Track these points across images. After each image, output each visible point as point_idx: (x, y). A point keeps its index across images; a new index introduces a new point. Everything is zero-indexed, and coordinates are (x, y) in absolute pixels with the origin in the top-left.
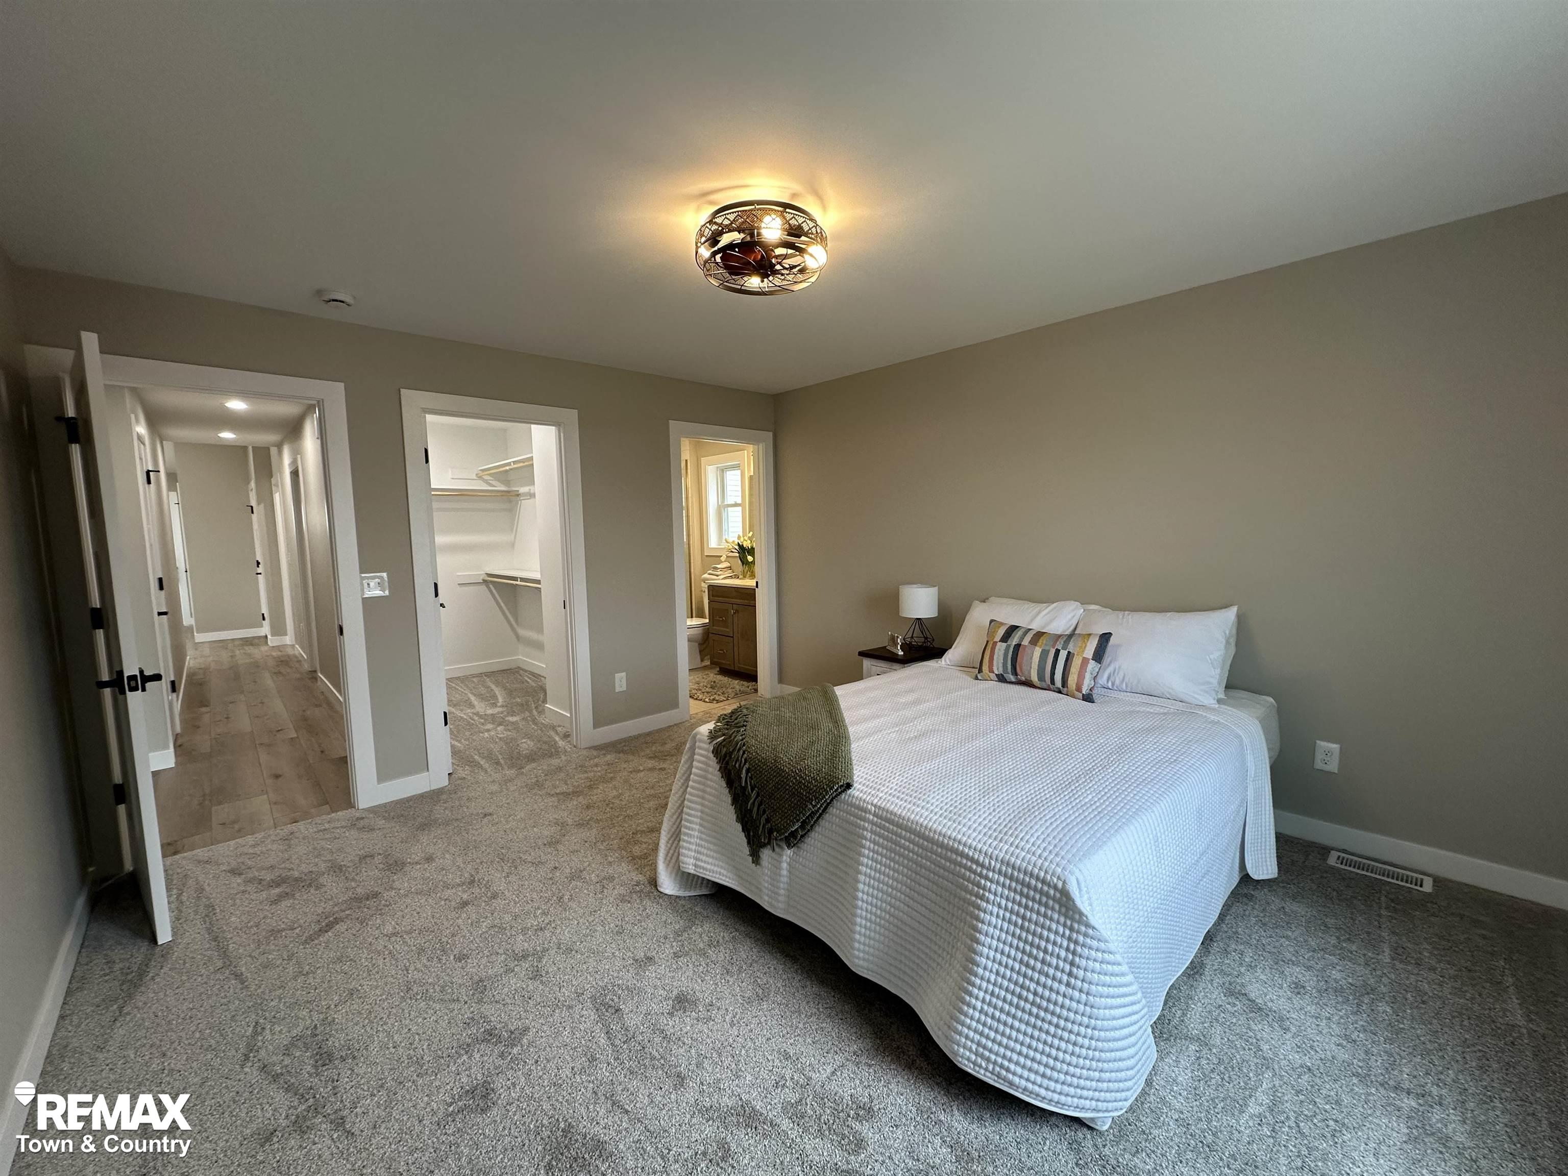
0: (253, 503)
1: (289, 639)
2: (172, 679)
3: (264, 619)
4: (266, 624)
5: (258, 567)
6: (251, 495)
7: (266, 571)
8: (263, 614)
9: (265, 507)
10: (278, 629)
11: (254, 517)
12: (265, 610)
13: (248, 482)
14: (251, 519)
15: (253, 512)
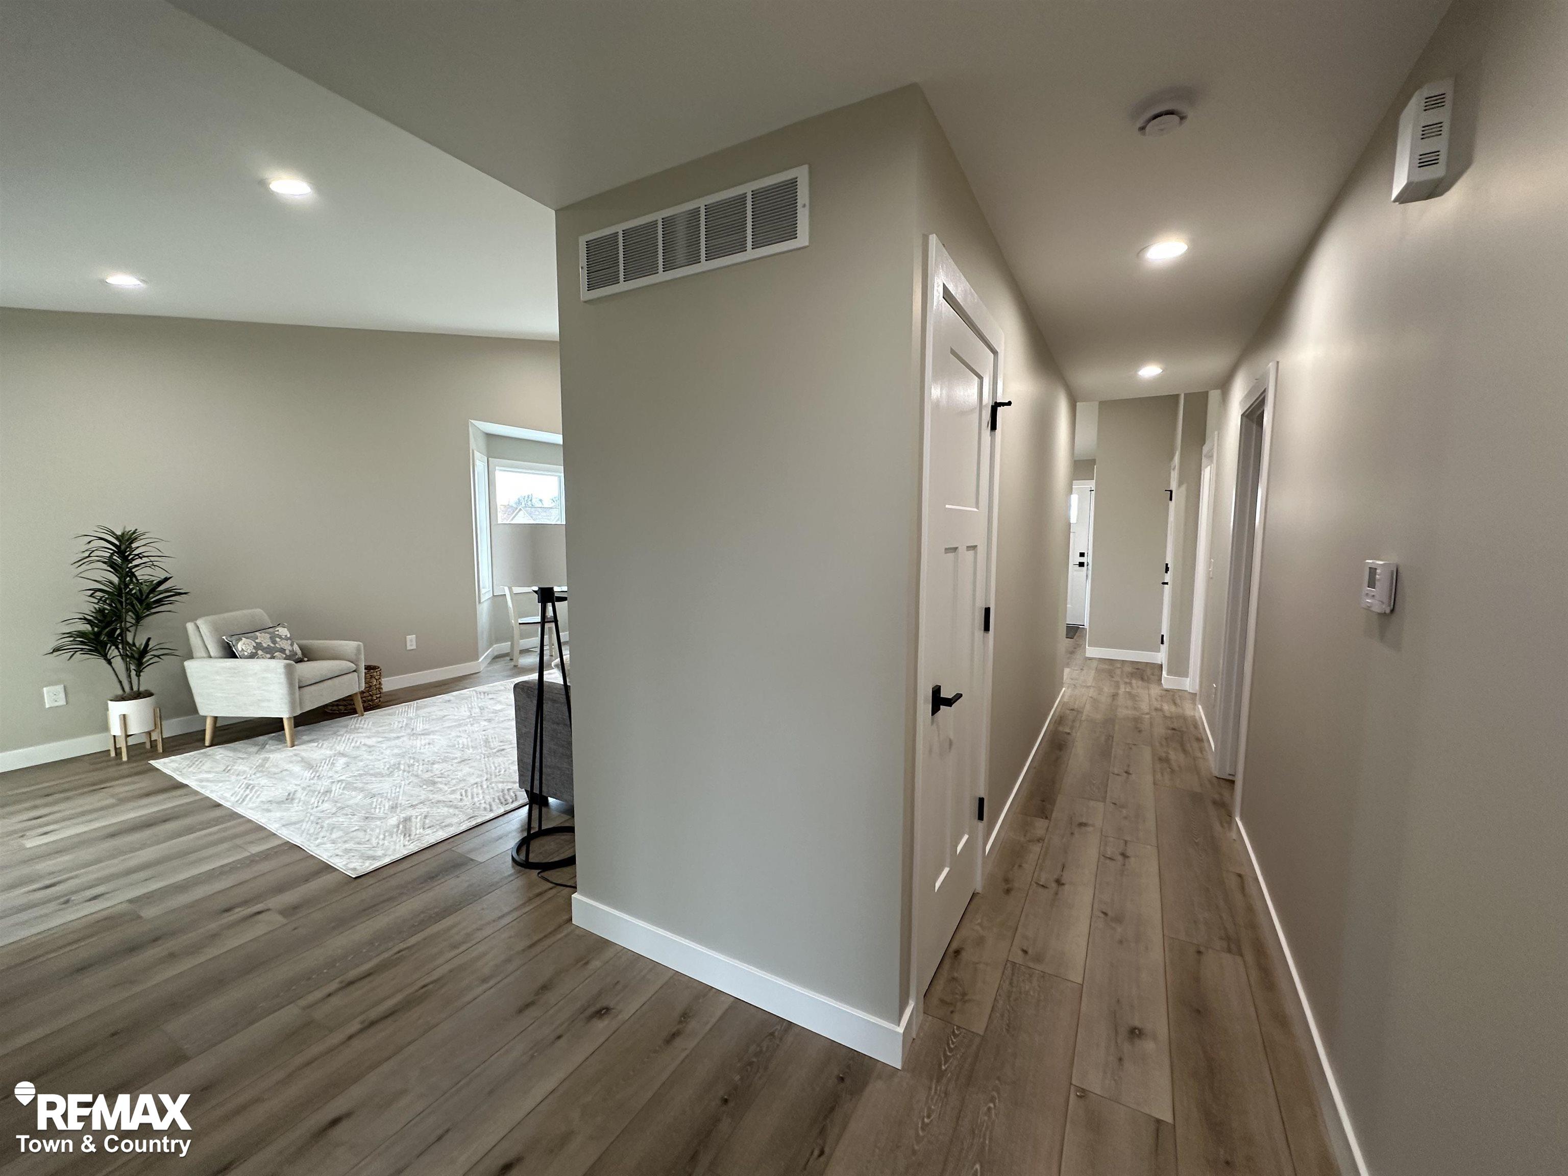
0: (1173, 486)
1: (1190, 683)
2: (982, 794)
3: (1162, 642)
4: (1164, 648)
5: (1166, 572)
6: (1172, 475)
7: (1174, 581)
8: (1163, 636)
9: (1187, 490)
10: (1179, 666)
11: (1172, 505)
12: (1165, 631)
13: (1171, 458)
14: (1168, 505)
15: (1171, 499)
